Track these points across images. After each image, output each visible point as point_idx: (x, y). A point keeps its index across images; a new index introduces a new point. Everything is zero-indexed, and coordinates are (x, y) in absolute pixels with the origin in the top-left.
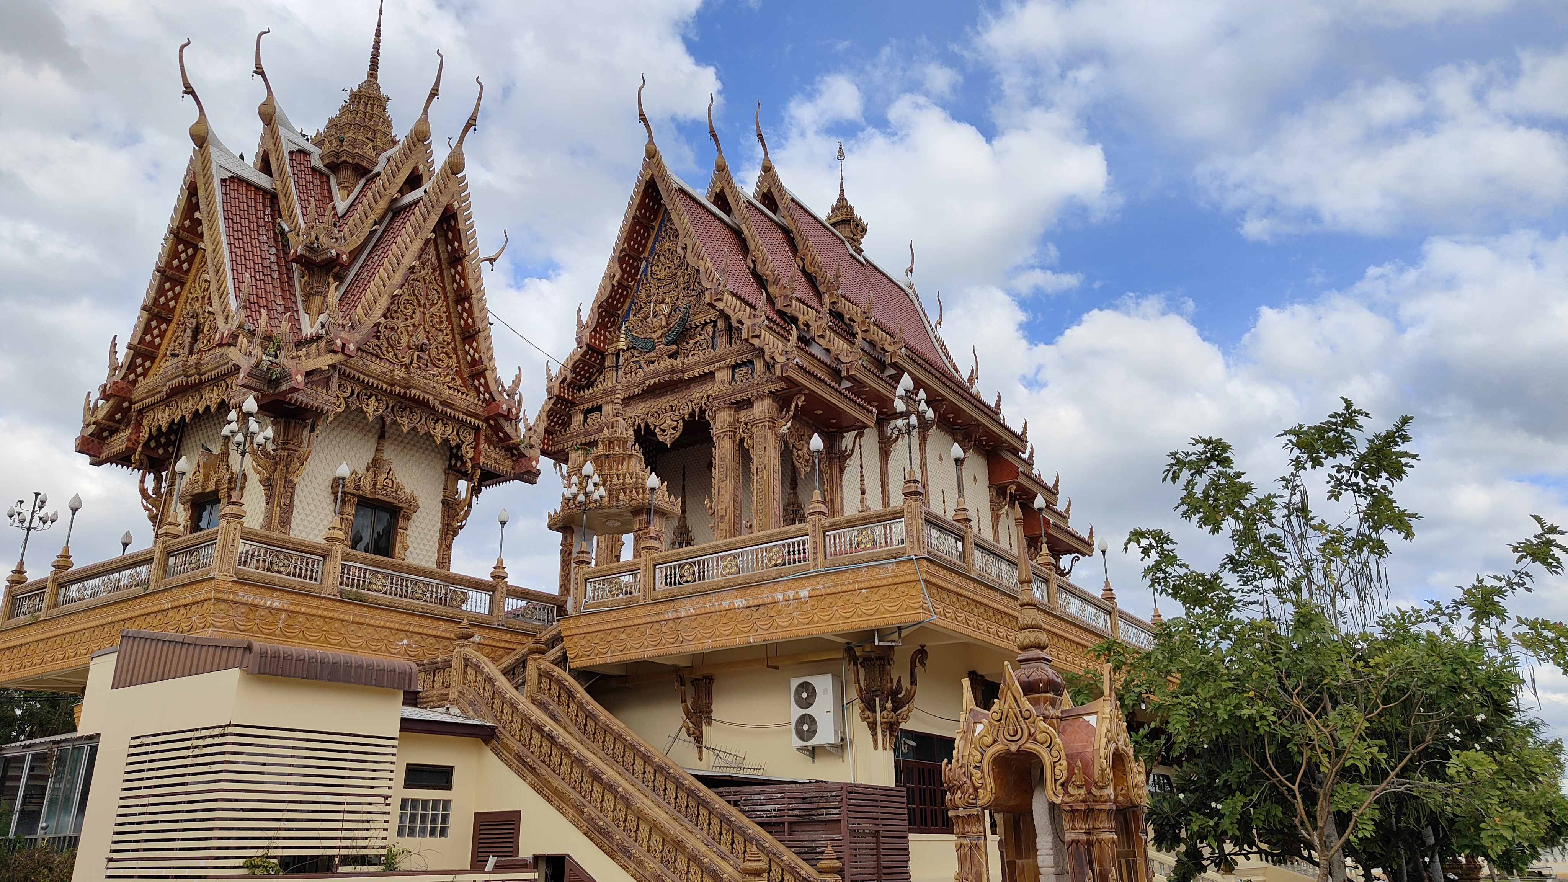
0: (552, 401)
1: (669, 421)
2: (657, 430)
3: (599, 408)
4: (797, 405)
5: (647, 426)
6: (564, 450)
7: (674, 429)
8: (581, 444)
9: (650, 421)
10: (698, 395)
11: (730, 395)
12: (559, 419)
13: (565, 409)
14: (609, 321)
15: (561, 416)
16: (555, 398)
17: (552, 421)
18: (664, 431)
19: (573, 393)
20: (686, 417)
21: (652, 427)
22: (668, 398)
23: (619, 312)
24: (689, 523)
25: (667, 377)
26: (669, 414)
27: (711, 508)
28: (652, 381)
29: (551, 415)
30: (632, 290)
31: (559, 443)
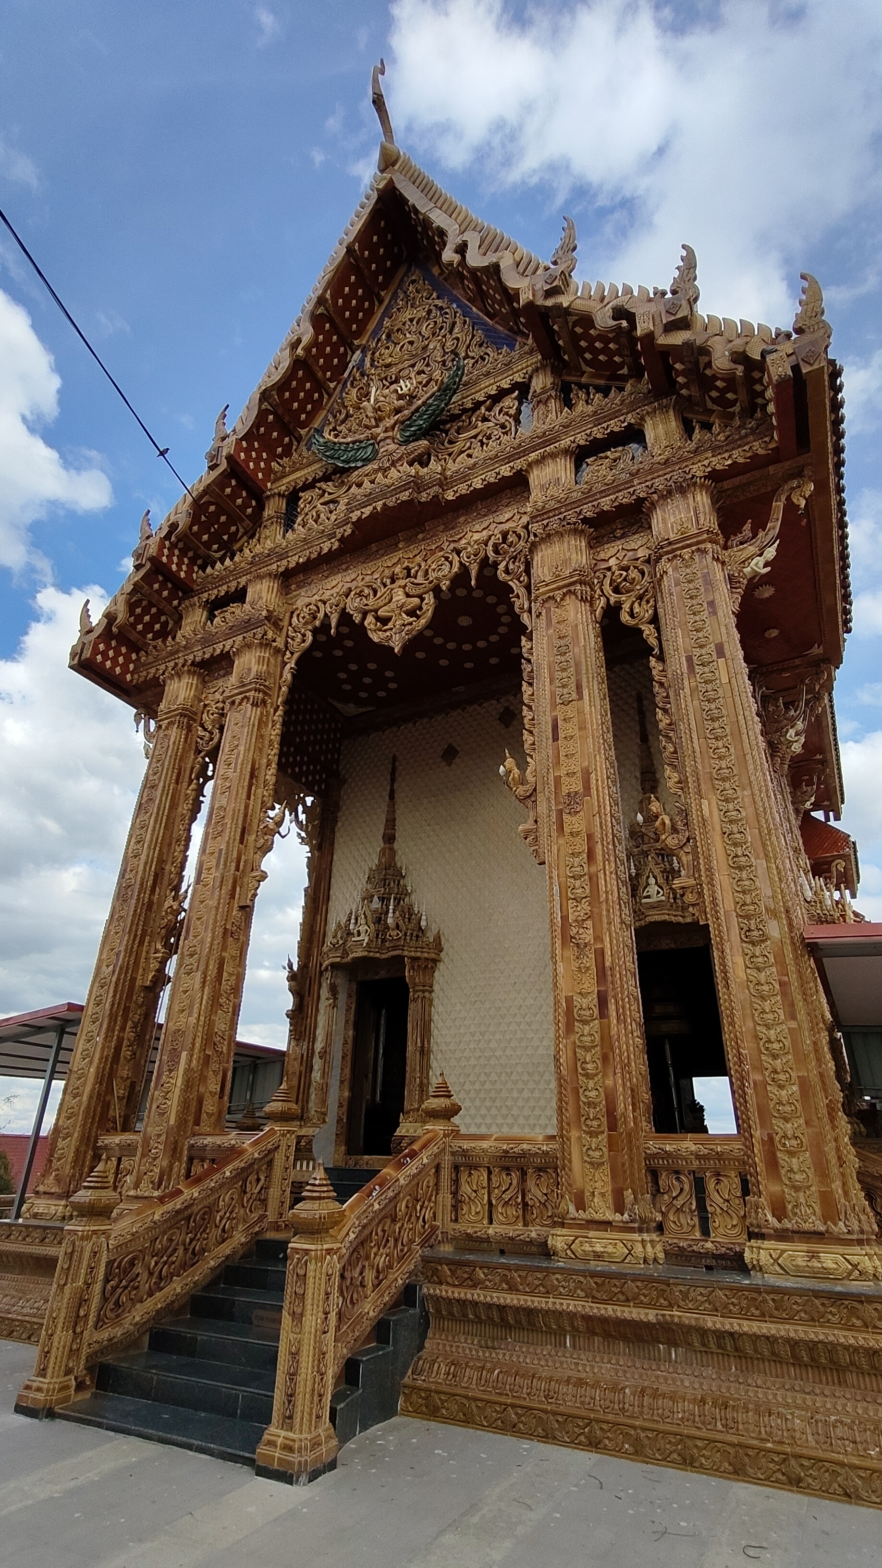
0: (142, 572)
1: (399, 596)
2: (370, 619)
3: (239, 596)
4: (790, 507)
5: (345, 617)
6: (156, 679)
7: (411, 613)
8: (193, 664)
9: (353, 605)
10: (476, 536)
11: (579, 503)
12: (155, 619)
13: (169, 600)
14: (279, 440)
15: (161, 612)
16: (148, 565)
17: (139, 619)
18: (385, 621)
19: (190, 566)
20: (445, 585)
21: (357, 618)
22: (400, 554)
23: (303, 432)
24: (402, 860)
25: (405, 496)
26: (402, 582)
27: (523, 781)
28: (367, 511)
29: (137, 603)
30: (330, 396)
31: (147, 666)
